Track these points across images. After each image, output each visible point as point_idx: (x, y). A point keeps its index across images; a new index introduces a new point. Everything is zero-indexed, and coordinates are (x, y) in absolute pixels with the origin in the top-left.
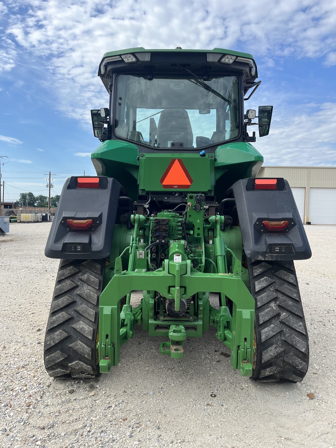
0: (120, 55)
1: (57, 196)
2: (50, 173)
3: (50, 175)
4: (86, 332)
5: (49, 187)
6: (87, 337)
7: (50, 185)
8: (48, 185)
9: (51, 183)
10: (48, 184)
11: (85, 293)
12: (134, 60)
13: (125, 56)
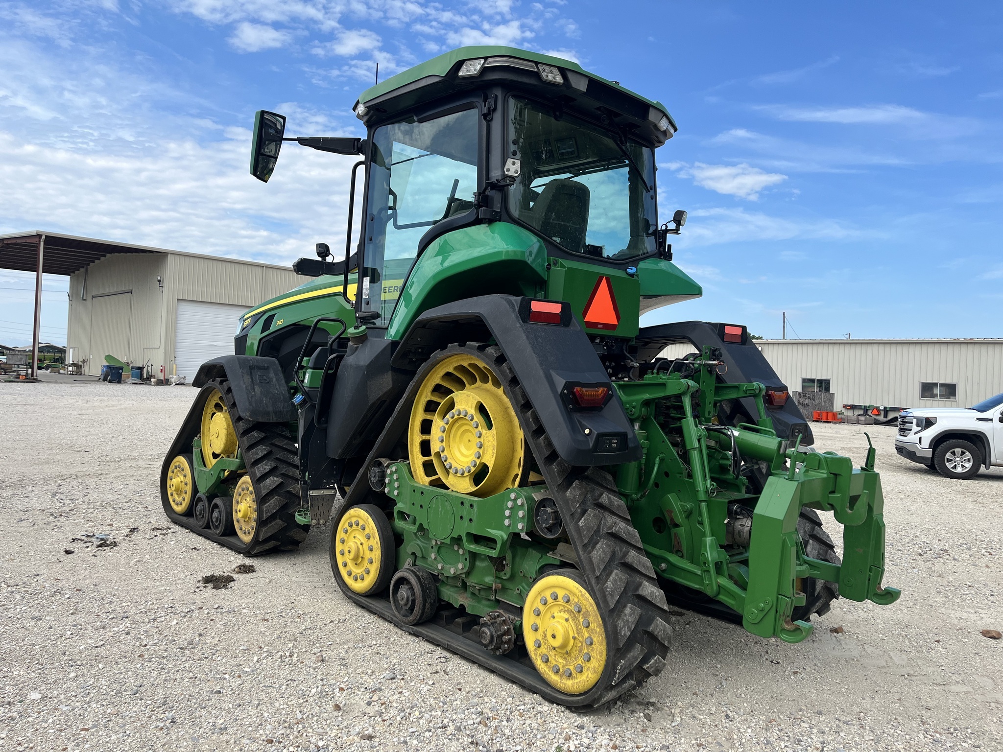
0: (537, 63)
4: (658, 599)
6: (661, 606)
11: (621, 529)
12: (559, 79)
13: (547, 68)
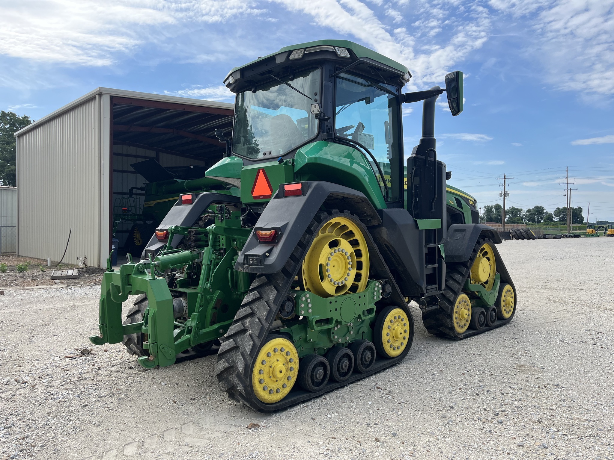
1: (536, 208)
2: (505, 177)
3: (505, 179)
5: (503, 196)
7: (504, 193)
8: (502, 194)
9: (506, 190)
10: (501, 192)
